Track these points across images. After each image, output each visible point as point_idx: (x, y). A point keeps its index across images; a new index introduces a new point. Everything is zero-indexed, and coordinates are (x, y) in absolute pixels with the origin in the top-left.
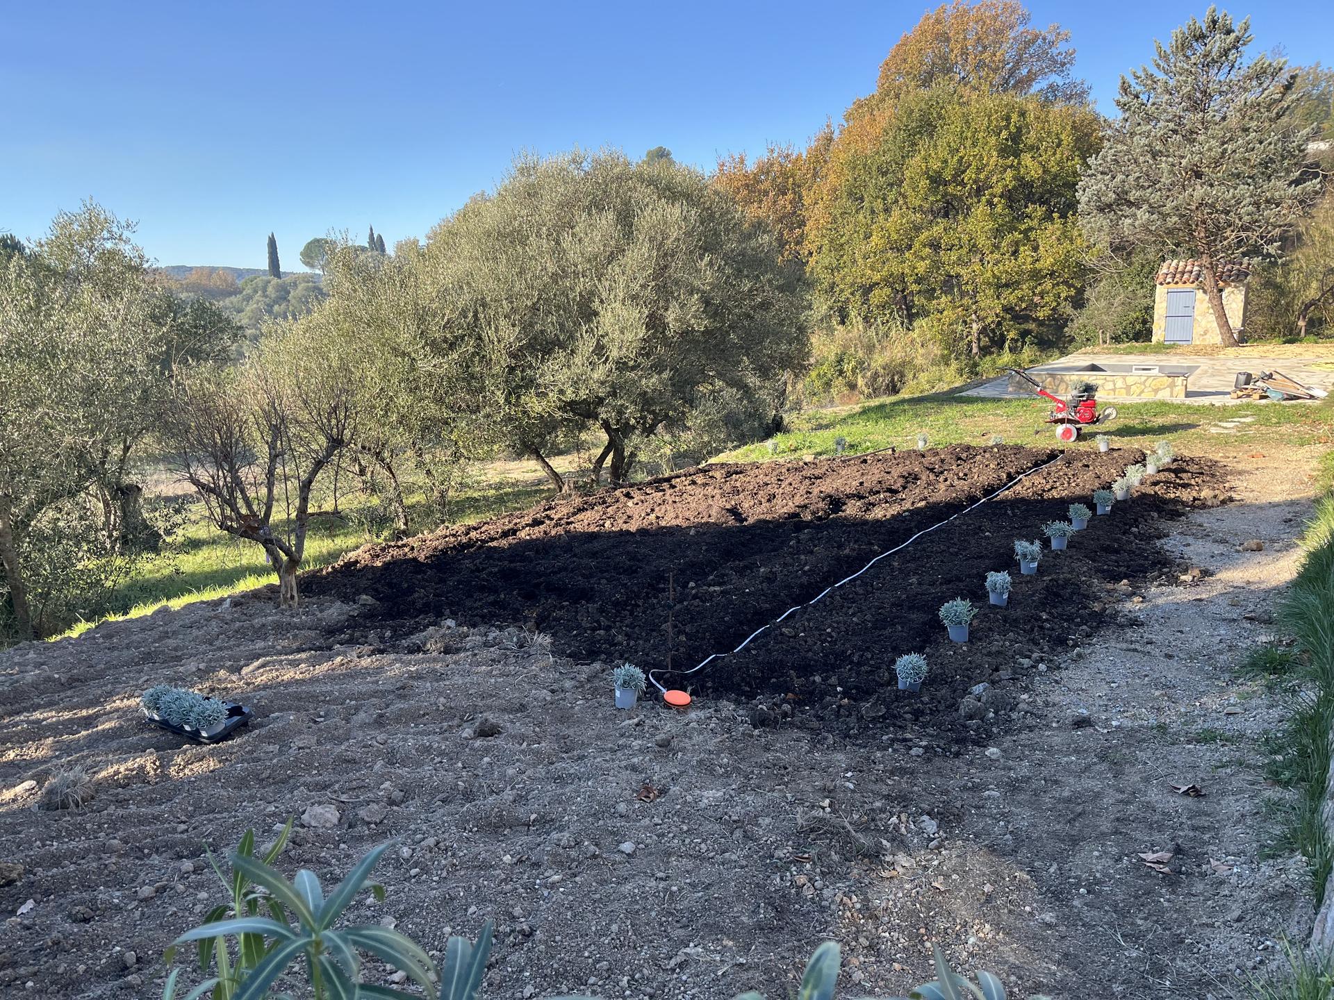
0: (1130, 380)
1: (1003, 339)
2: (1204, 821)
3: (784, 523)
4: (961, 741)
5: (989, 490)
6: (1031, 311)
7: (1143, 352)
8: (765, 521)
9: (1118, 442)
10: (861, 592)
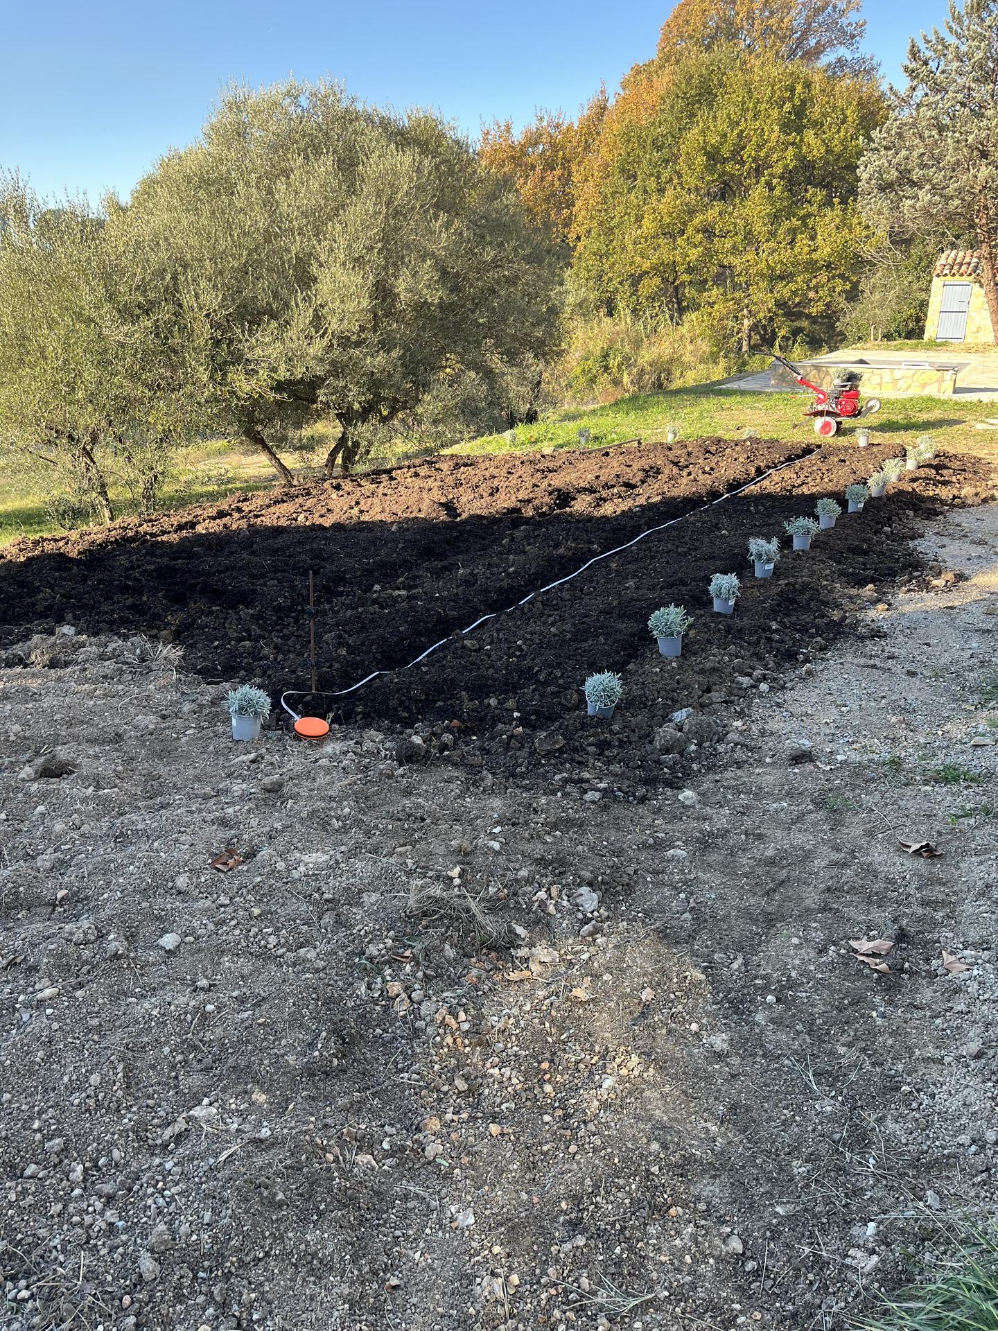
0: (897, 374)
1: (774, 335)
2: (937, 893)
3: (500, 519)
4: (651, 782)
5: (734, 486)
6: (805, 307)
7: (914, 348)
8: (480, 517)
9: (878, 438)
10: (568, 597)
